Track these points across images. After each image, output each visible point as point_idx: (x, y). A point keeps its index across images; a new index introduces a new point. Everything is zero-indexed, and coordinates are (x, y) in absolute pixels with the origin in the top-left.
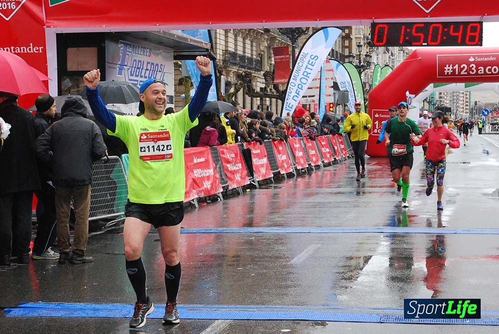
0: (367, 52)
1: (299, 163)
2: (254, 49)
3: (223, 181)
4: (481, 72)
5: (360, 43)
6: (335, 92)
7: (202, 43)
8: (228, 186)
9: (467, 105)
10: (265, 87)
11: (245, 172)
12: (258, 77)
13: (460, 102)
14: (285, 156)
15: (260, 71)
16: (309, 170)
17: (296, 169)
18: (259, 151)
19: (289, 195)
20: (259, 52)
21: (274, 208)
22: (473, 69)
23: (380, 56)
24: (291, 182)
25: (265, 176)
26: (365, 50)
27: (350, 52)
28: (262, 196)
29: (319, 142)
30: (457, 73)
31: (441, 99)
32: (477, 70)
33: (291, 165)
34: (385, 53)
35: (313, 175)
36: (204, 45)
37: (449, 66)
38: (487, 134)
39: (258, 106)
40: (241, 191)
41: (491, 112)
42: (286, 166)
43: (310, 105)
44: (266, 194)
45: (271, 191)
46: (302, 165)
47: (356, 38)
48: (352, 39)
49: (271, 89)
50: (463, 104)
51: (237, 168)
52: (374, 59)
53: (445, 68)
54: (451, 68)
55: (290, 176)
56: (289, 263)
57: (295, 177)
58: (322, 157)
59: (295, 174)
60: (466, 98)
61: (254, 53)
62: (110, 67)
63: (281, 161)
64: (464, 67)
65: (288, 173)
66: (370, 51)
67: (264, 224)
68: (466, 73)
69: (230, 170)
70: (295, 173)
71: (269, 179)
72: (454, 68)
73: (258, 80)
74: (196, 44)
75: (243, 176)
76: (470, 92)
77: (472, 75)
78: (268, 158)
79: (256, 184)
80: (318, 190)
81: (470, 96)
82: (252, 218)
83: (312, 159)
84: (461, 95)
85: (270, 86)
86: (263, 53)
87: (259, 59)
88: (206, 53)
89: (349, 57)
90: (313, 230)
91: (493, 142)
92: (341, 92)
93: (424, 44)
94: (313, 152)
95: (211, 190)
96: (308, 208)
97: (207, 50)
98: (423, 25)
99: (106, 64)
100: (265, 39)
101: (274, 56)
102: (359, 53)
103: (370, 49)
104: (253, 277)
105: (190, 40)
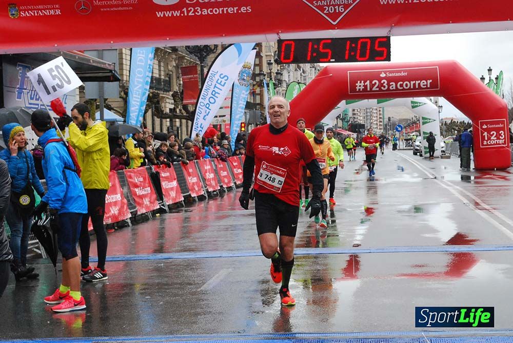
0: (278, 70)
1: (210, 185)
2: (162, 69)
3: (130, 206)
4: (392, 87)
5: (270, 61)
6: (247, 111)
7: (105, 64)
8: (137, 211)
9: (381, 122)
10: (174, 108)
11: (154, 196)
12: (167, 98)
13: (374, 118)
14: (195, 178)
15: (169, 91)
16: (221, 192)
17: (208, 192)
18: (168, 174)
19: (200, 219)
20: (167, 72)
21: (186, 232)
22: (384, 85)
23: (291, 74)
24: (203, 205)
25: (175, 199)
26: (275, 68)
27: (261, 70)
28: (172, 220)
29: (231, 164)
30: (369, 89)
31: (354, 116)
32: (389, 85)
33: (202, 187)
34: (296, 70)
35: (225, 197)
36: (107, 65)
37: (360, 83)
38: (401, 150)
39: (168, 128)
40: (150, 215)
41: (405, 127)
42: (197, 189)
43: (220, 125)
44: (177, 218)
45: (182, 215)
46: (213, 187)
47: (266, 56)
48: (262, 57)
49: (180, 110)
50: (377, 120)
51: (146, 193)
52: (285, 77)
53: (357, 84)
54: (362, 84)
55: (201, 198)
56: (199, 290)
57: (207, 199)
58: (234, 178)
59: (207, 197)
60: (380, 114)
61: (162, 73)
62: (8, 91)
63: (191, 184)
64: (375, 83)
65: (199, 196)
66: (281, 69)
67: (174, 249)
68: (378, 89)
69: (138, 195)
70: (206, 195)
71: (180, 202)
72: (366, 84)
73: (167, 100)
74: (99, 65)
75: (152, 201)
76: (383, 108)
77: (384, 91)
78: (178, 181)
79: (166, 208)
80: (231, 212)
81: (383, 112)
82: (162, 243)
83: (224, 181)
84: (375, 111)
85: (179, 106)
86: (171, 73)
87: (167, 79)
88: (110, 74)
89: (259, 75)
90: (225, 254)
91: (407, 157)
92: (252, 111)
93: (331, 60)
94: (225, 173)
95: (119, 215)
96: (220, 231)
97: (111, 71)
98: (330, 41)
99: (4, 87)
100: (173, 59)
101: (182, 76)
102: (269, 71)
103: (281, 66)
104: (161, 305)
105: (93, 61)
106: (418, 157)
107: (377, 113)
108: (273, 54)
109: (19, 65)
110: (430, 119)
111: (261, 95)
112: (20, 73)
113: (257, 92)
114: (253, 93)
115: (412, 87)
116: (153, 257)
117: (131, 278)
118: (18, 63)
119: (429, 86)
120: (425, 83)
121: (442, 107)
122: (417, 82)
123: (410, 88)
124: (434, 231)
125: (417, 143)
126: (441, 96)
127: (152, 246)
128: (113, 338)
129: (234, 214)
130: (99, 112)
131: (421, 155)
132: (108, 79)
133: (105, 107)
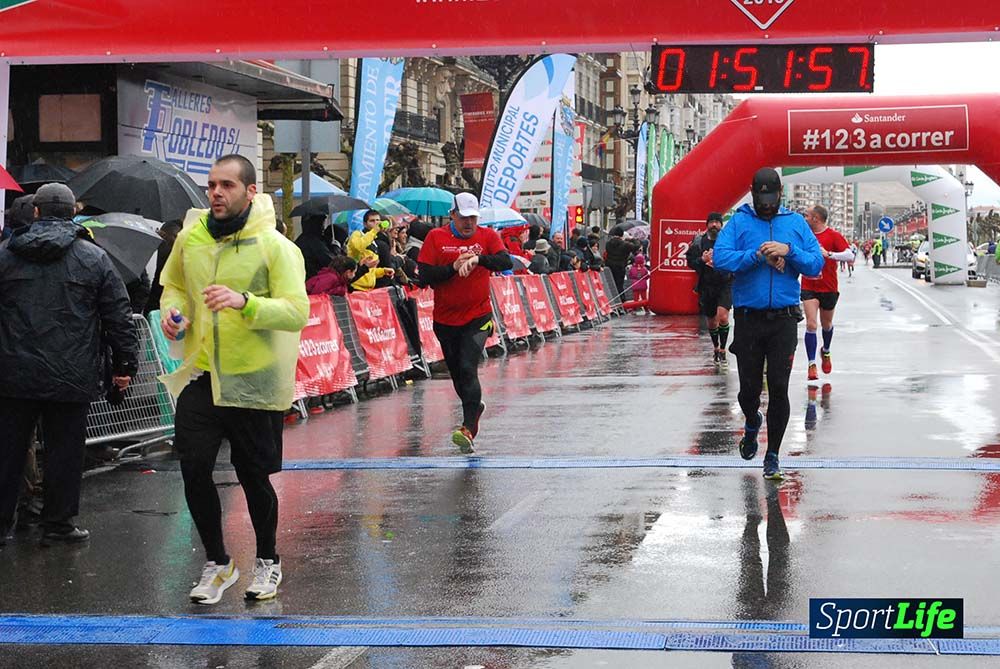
0: (650, 105)
1: (513, 328)
2: (425, 97)
3: (356, 363)
4: (875, 144)
5: (636, 86)
6: (586, 184)
7: (315, 85)
8: (368, 373)
9: (850, 211)
10: (446, 174)
11: (403, 345)
12: (433, 154)
13: (835, 205)
15: (436, 141)
16: (534, 341)
17: (507, 340)
18: (430, 304)
19: (491, 392)
20: (434, 105)
22: (859, 138)
23: (677, 113)
24: (497, 365)
26: (645, 100)
27: (617, 105)
28: (437, 394)
29: (554, 287)
30: (828, 147)
31: (798, 199)
32: (868, 139)
34: (686, 106)
35: (541, 350)
36: (319, 89)
37: (812, 133)
38: (889, 267)
40: (394, 383)
41: (898, 224)
43: (535, 210)
44: (445, 390)
46: (518, 331)
47: (629, 76)
48: (620, 78)
49: (457, 179)
50: (843, 208)
51: (387, 338)
52: (665, 119)
53: (805, 137)
54: (816, 136)
55: (495, 352)
56: (485, 530)
57: (505, 354)
58: (559, 315)
59: (505, 349)
60: (849, 197)
61: (425, 106)
62: (126, 135)
64: (842, 135)
65: (491, 347)
66: (656, 103)
67: (438, 450)
68: (846, 147)
69: (371, 342)
70: (504, 346)
72: (823, 136)
73: (433, 159)
74: (302, 88)
75: (399, 354)
76: (855, 184)
77: (857, 150)
79: (426, 370)
80: (550, 381)
81: (855, 192)
82: (417, 438)
83: (540, 320)
84: (839, 191)
85: (456, 172)
86: (442, 106)
87: (434, 117)
88: (323, 106)
89: (614, 113)
90: (536, 463)
91: (901, 284)
92: (597, 185)
93: (757, 88)
94: (541, 305)
95: (333, 381)
96: (530, 417)
97: (325, 100)
98: (755, 51)
99: (119, 126)
100: (445, 78)
101: (463, 112)
102: (633, 107)
103: (656, 98)
104: (413, 558)
105: (291, 79)
106: (922, 282)
107: (843, 194)
108: (641, 74)
109: (150, 85)
110: (947, 209)
111: (616, 152)
112: (151, 100)
113: (607, 148)
114: (601, 150)
115: (914, 144)
116: (395, 463)
117: (355, 504)
118: (148, 81)
119: (947, 143)
120: (941, 138)
121: (972, 184)
122: (925, 135)
123: (910, 147)
124: (952, 429)
125: (921, 256)
126: (971, 164)
127: (396, 444)
128: (319, 618)
129: (557, 385)
130: (301, 179)
131: (928, 280)
132: (320, 116)
133: (312, 169)
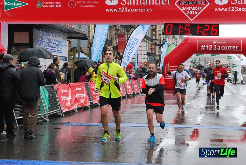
0: (164, 38)
2: (109, 34)
3: (90, 100)
4: (219, 49)
5: (160, 33)
6: (148, 57)
7: (82, 31)
8: (93, 102)
14: (122, 88)
15: (111, 45)
16: (134, 95)
17: (127, 94)
19: (123, 107)
20: (111, 36)
22: (215, 47)
23: (170, 40)
24: (124, 101)
26: (163, 37)
27: (156, 37)
29: (139, 82)
30: (207, 49)
31: (200, 62)
32: (217, 48)
33: (125, 92)
34: (172, 38)
35: (136, 97)
36: (83, 32)
37: (203, 46)
42: (122, 93)
43: (135, 63)
46: (130, 92)
47: (159, 31)
48: (156, 31)
49: (116, 55)
52: (167, 41)
53: (201, 46)
54: (204, 46)
55: (124, 97)
58: (140, 89)
59: (127, 97)
60: (212, 61)
61: (108, 37)
62: (35, 42)
64: (211, 46)
66: (165, 37)
67: (110, 121)
68: (212, 49)
69: (94, 94)
70: (126, 96)
72: (206, 46)
74: (79, 32)
77: (214, 50)
80: (138, 105)
81: (214, 60)
83: (135, 90)
85: (116, 53)
86: (113, 37)
87: (111, 39)
88: (84, 36)
89: (155, 40)
90: (134, 125)
92: (150, 57)
93: (190, 34)
94: (136, 86)
95: (84, 104)
96: (132, 114)
97: (84, 35)
98: (189, 25)
99: (33, 40)
100: (114, 30)
101: (118, 38)
102: (160, 38)
103: (165, 36)
104: (103, 148)
105: (76, 29)
106: (229, 83)
107: (210, 61)
108: (162, 30)
109: (41, 30)
110: (236, 65)
111: (155, 49)
112: (41, 33)
113: (153, 48)
114: (151, 49)
115: (228, 49)
116: (99, 124)
117: (89, 134)
118: (41, 29)
119: (236, 49)
120: (235, 48)
121: (242, 59)
122: (231, 47)
123: (227, 50)
124: (236, 119)
126: (242, 54)
127: (99, 119)
128: (79, 162)
130: (78, 54)
131: (231, 82)
132: (83, 38)
133: (80, 51)
